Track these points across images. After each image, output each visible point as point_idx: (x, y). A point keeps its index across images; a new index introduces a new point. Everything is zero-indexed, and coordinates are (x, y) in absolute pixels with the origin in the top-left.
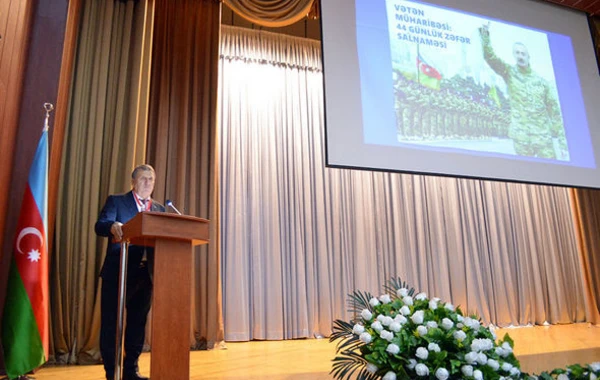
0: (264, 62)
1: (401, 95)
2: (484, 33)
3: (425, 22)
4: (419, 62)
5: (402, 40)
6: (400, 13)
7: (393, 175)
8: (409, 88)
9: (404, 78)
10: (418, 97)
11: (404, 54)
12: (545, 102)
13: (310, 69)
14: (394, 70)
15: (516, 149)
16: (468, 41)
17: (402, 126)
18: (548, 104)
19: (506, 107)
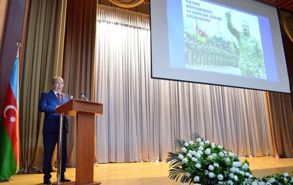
0: (117, 24)
1: (188, 45)
2: (228, 15)
3: (200, 9)
4: (197, 28)
5: (189, 18)
6: (188, 4)
7: (179, 82)
8: (192, 42)
9: (190, 37)
10: (196, 46)
11: (190, 24)
12: (256, 50)
13: (140, 28)
14: (184, 32)
15: (242, 73)
16: (220, 19)
17: (188, 60)
18: (258, 51)
19: (238, 52)
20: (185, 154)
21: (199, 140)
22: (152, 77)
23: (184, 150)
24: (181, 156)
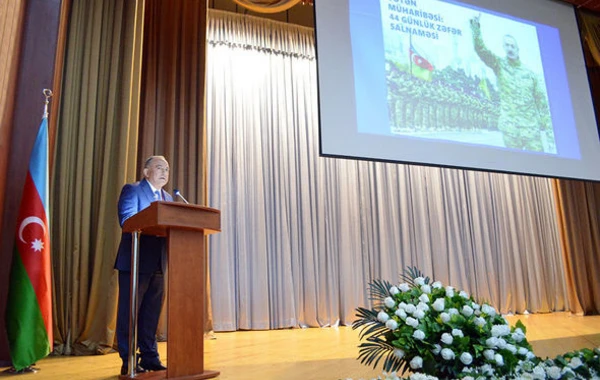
0: (249, 47)
1: (394, 87)
2: (475, 25)
3: (417, 13)
4: (411, 52)
5: (394, 31)
6: (393, 2)
7: (378, 164)
8: (401, 80)
9: (397, 70)
10: (410, 88)
11: (396, 44)
12: (533, 94)
13: (296, 55)
14: (386, 61)
15: (505, 142)
16: (459, 32)
17: (395, 118)
18: (537, 96)
19: (496, 99)
20: (391, 312)
21: (420, 280)
22: (321, 154)
23: (390, 302)
24: (383, 316)
